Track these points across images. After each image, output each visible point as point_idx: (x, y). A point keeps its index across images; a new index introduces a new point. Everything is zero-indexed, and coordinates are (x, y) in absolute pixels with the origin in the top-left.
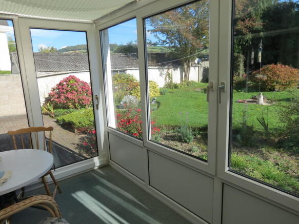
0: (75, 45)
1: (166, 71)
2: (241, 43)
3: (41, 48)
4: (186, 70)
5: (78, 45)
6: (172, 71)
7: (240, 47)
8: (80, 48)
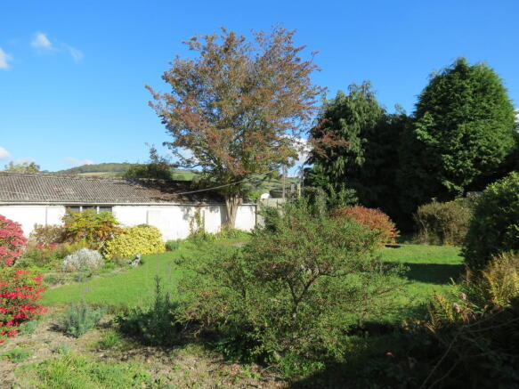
0: (98, 163)
1: (193, 210)
2: (328, 171)
3: (11, 164)
4: (229, 210)
5: (104, 164)
6: (204, 212)
7: (328, 178)
8: (105, 168)
